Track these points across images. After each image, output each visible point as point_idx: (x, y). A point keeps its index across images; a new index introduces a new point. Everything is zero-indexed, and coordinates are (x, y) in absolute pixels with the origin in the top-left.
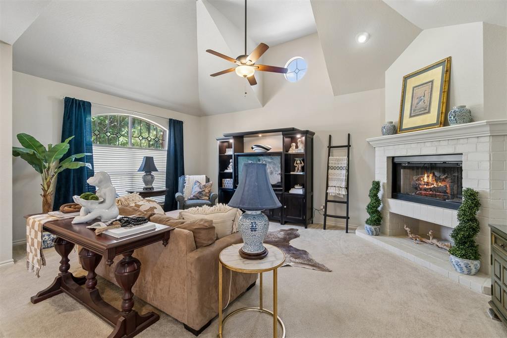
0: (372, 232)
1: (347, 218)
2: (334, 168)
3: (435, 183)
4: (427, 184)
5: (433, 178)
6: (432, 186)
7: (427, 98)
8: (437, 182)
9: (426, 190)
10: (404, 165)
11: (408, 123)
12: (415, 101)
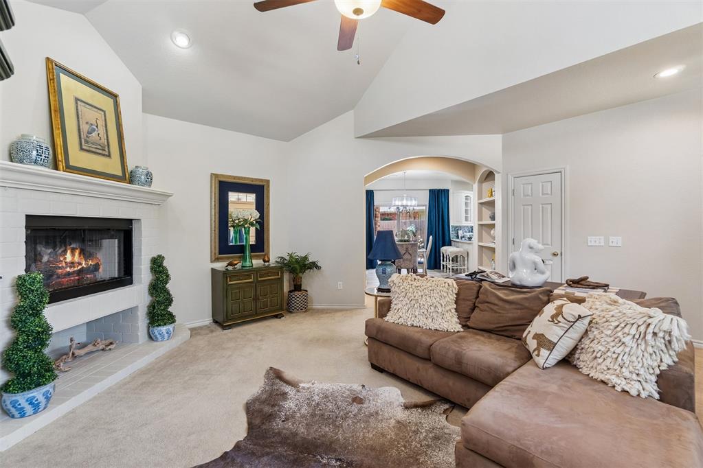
3: (84, 262)
4: (72, 264)
5: (80, 256)
6: (80, 267)
7: (102, 133)
8: (86, 260)
9: (69, 274)
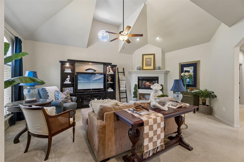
0: (135, 100)
1: (127, 98)
2: (122, 80)
4: (148, 84)
7: (150, 62)
9: (147, 86)
10: (140, 79)
11: (145, 67)
12: (147, 62)
